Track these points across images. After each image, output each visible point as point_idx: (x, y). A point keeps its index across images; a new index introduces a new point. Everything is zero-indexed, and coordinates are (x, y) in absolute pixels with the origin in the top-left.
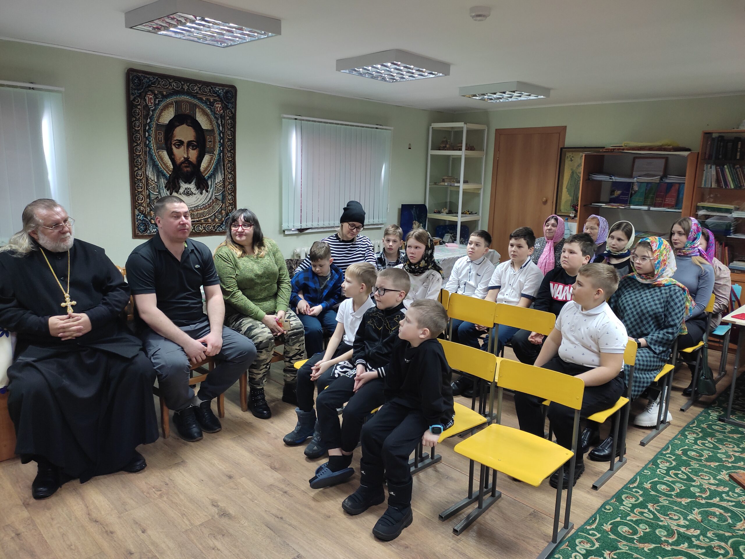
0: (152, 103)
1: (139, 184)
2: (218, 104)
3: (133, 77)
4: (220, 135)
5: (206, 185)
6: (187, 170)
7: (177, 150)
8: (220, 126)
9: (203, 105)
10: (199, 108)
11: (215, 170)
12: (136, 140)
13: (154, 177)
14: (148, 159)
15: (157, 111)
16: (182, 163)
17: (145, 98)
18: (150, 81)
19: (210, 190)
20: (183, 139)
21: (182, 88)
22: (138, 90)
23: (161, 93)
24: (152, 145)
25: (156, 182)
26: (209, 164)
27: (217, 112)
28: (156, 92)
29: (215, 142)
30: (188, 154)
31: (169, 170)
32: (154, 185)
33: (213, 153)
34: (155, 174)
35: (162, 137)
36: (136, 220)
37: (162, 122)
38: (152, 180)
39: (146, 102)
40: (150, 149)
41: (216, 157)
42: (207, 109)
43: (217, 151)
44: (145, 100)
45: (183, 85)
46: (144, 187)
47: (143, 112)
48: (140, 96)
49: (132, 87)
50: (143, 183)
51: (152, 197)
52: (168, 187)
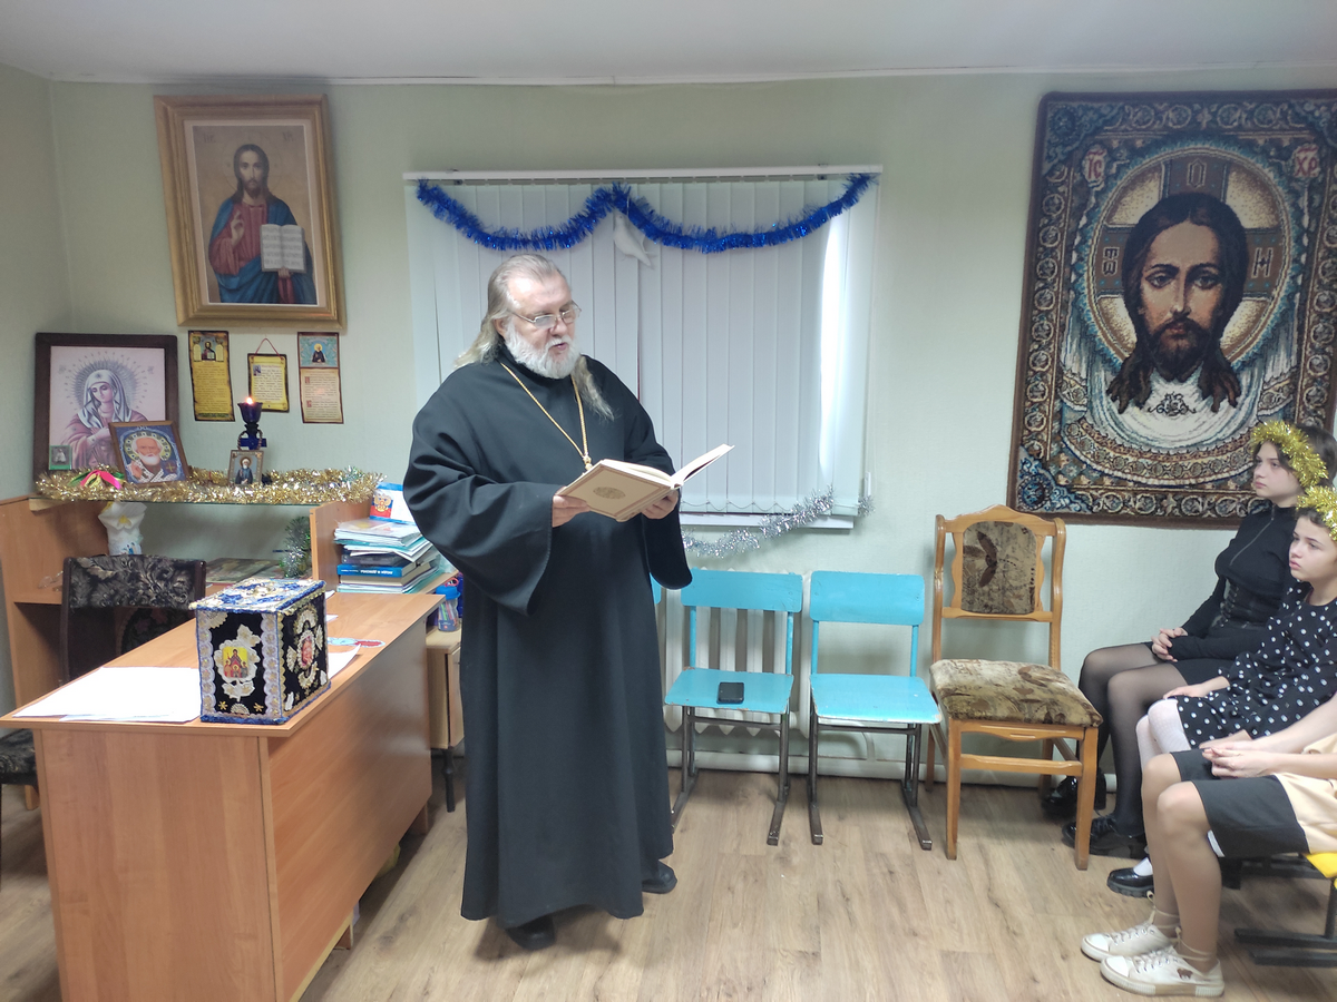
0: (1097, 175)
1: (1036, 386)
2: (1307, 150)
3: (1056, 114)
4: (1298, 240)
5: (1233, 387)
6: (1178, 347)
7: (1156, 292)
8: (1302, 214)
9: (1253, 161)
10: (1240, 168)
11: (1270, 344)
12: (1044, 274)
13: (1080, 366)
14: (1070, 320)
15: (1110, 195)
16: (1168, 326)
17: (1081, 162)
18: (1101, 116)
19: (1245, 401)
20: (1176, 262)
21: (1194, 120)
22: (1065, 146)
23: (1129, 145)
24: (1085, 284)
26: (1252, 327)
27: (1300, 175)
28: (1115, 144)
29: (1278, 262)
30: (1186, 301)
31: (1124, 346)
32: (1078, 386)
33: (1269, 295)
34: (1084, 359)
35: (1114, 261)
36: (1019, 474)
37: (1123, 221)
39: (1082, 175)
40: (1078, 294)
41: (1276, 307)
42: (1266, 170)
43: (1284, 288)
44: (1081, 169)
45: (1196, 113)
46: (1050, 392)
47: (1072, 201)
48: (1068, 159)
49: (1049, 142)
50: (1046, 382)
51: (1069, 417)
52: (1115, 391)
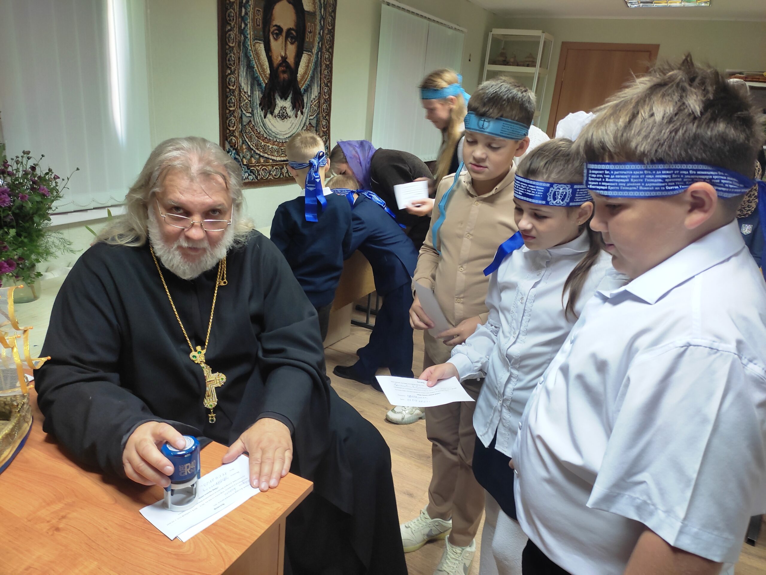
1: (231, 99)
4: (320, 22)
5: (302, 103)
6: (284, 78)
7: (275, 42)
8: (322, 7)
11: (312, 80)
12: (229, 20)
13: (248, 87)
14: (242, 55)
16: (280, 65)
20: (282, 25)
24: (248, 32)
25: (249, 96)
26: (306, 70)
29: (314, 34)
30: (286, 50)
31: (265, 76)
32: (247, 101)
33: (311, 52)
34: (249, 83)
38: (245, 92)
40: (246, 37)
41: (314, 59)
43: (316, 49)
46: (237, 104)
50: (235, 96)
51: (245, 120)
52: (263, 104)
